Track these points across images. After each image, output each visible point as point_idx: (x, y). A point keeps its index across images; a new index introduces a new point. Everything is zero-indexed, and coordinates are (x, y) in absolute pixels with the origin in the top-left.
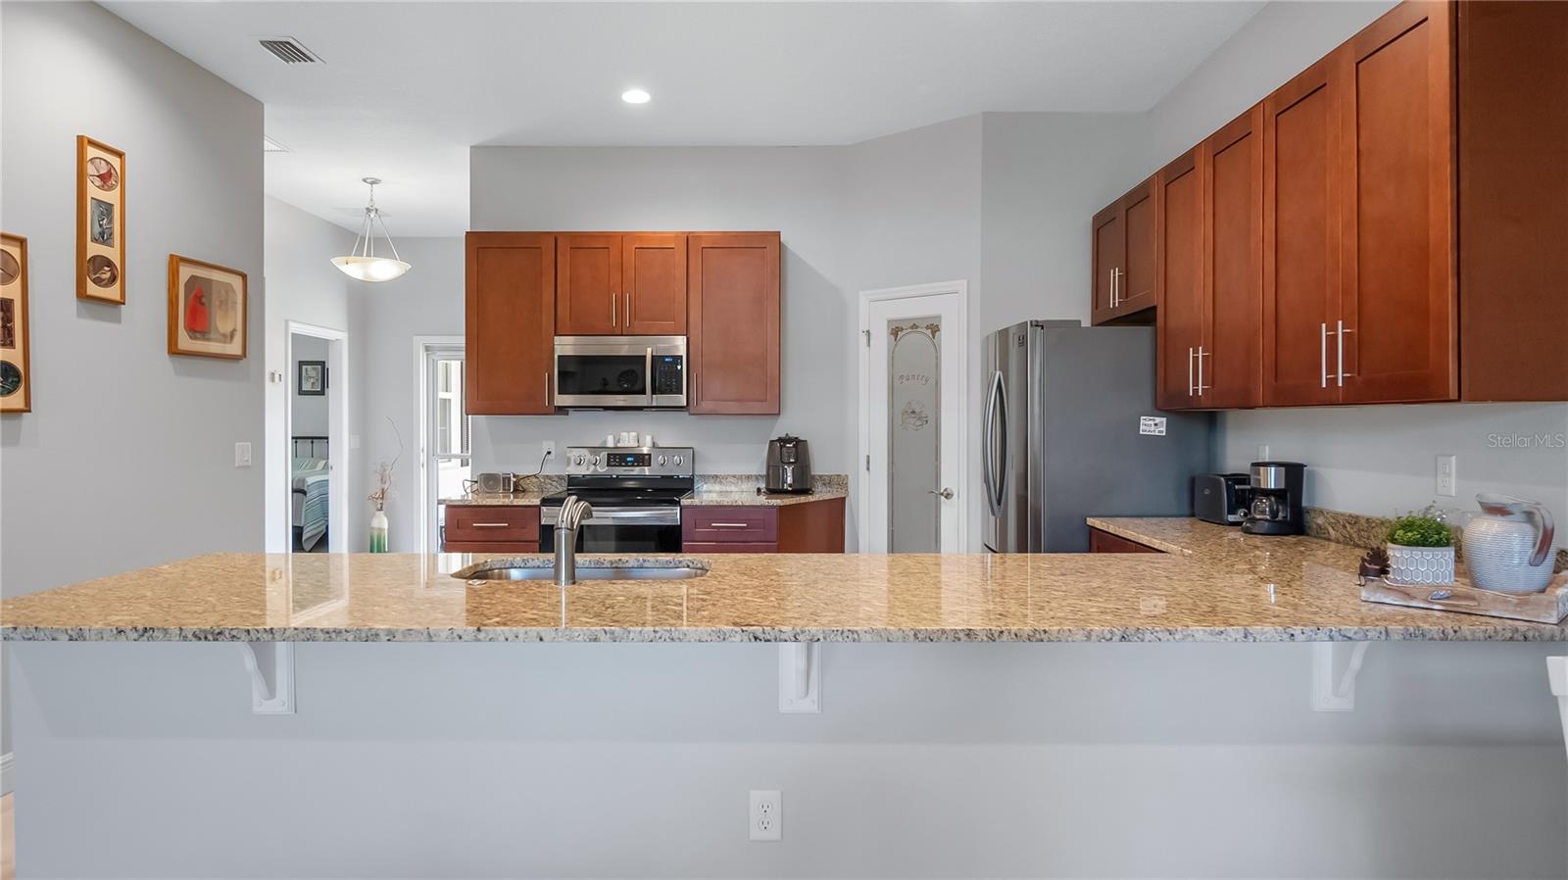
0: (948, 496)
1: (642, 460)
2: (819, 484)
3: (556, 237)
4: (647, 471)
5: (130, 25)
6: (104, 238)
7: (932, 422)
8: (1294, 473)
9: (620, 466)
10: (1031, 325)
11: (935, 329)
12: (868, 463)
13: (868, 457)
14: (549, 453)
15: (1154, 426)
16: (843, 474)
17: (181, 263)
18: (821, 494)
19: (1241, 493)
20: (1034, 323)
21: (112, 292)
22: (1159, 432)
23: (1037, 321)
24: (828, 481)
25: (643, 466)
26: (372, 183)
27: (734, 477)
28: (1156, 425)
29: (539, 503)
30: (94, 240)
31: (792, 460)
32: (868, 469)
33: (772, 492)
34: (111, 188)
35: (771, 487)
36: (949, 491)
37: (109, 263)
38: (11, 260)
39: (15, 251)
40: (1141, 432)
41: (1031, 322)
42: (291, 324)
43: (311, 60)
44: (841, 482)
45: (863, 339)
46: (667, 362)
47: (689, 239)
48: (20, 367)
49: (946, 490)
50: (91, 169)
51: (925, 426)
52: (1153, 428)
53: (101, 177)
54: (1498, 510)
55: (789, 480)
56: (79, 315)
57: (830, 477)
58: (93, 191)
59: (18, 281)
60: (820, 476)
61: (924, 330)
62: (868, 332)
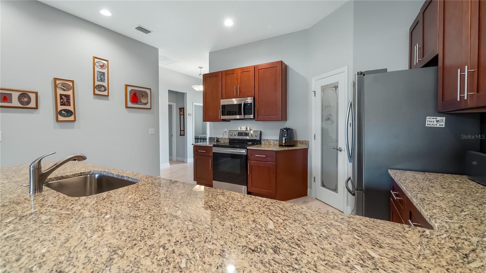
1: (247, 134)
2: (299, 143)
3: (222, 72)
4: (248, 138)
5: (106, 28)
6: (102, 80)
7: (335, 122)
9: (241, 136)
10: (358, 74)
11: (336, 87)
12: (315, 137)
13: (315, 135)
14: (226, 132)
16: (307, 140)
17: (128, 86)
18: (299, 147)
20: (359, 73)
21: (105, 93)
22: (440, 125)
23: (361, 72)
24: (302, 143)
25: (247, 136)
26: (201, 68)
27: (273, 140)
28: (437, 121)
29: (212, 146)
30: (98, 81)
31: (286, 135)
32: (315, 139)
33: (281, 145)
34: (105, 69)
35: (280, 144)
36: (341, 149)
37: (104, 86)
38: (69, 86)
39: (71, 84)
40: (426, 126)
41: (358, 73)
42: (194, 103)
43: (151, 32)
44: (307, 143)
45: (313, 93)
46: (249, 105)
47: (255, 67)
48: (73, 111)
49: (340, 148)
50: (97, 64)
51: (333, 124)
52: (435, 123)
53: (101, 66)
55: (284, 142)
56: (94, 99)
57: (303, 141)
58: (97, 69)
59: (72, 91)
60: (299, 141)
61: (333, 88)
62: (315, 92)
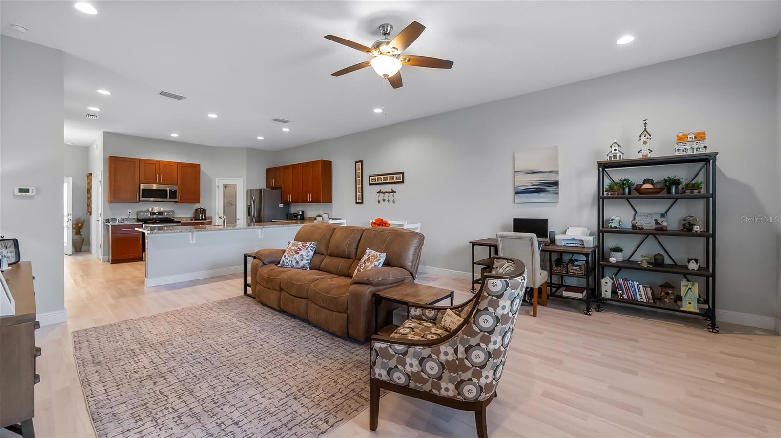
0: (239, 219)
1: (160, 214)
3: (140, 160)
7: (234, 204)
8: (303, 212)
9: (153, 215)
11: (235, 187)
12: (218, 213)
15: (281, 206)
19: (296, 215)
24: (210, 217)
27: (186, 217)
31: (202, 213)
33: (197, 220)
40: (279, 207)
45: (217, 187)
47: (177, 163)
51: (233, 206)
54: (325, 213)
55: (200, 217)
61: (232, 187)
